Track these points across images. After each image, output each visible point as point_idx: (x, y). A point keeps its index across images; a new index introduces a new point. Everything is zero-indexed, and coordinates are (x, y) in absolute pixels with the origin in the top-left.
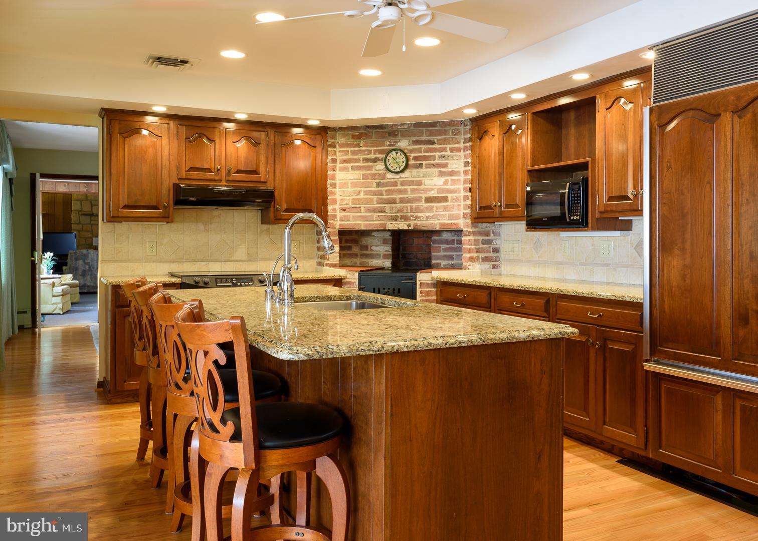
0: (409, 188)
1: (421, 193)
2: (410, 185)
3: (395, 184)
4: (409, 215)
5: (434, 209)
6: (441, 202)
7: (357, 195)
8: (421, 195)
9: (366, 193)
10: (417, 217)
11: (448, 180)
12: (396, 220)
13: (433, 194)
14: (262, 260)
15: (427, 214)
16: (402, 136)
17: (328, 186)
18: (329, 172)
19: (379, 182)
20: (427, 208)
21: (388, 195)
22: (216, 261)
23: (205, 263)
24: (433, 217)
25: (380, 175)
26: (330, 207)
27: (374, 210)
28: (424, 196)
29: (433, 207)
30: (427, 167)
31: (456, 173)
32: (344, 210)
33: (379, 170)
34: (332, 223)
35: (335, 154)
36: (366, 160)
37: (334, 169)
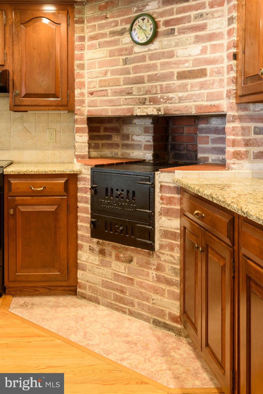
0: (158, 62)
1: (173, 68)
2: (160, 59)
3: (143, 58)
4: (159, 96)
5: (189, 87)
6: (197, 77)
7: (104, 77)
8: (172, 70)
9: (113, 72)
10: (169, 99)
11: (206, 46)
12: (144, 104)
13: (188, 67)
15: (180, 94)
17: (75, 67)
18: (76, 52)
19: (127, 58)
20: (179, 86)
21: (135, 73)
24: (187, 98)
25: (126, 49)
26: (77, 92)
27: (121, 93)
28: (176, 71)
29: (187, 85)
30: (180, 33)
31: (217, 36)
32: (92, 94)
33: (126, 44)
34: (79, 109)
35: (83, 31)
36: (113, 33)
37: (82, 48)
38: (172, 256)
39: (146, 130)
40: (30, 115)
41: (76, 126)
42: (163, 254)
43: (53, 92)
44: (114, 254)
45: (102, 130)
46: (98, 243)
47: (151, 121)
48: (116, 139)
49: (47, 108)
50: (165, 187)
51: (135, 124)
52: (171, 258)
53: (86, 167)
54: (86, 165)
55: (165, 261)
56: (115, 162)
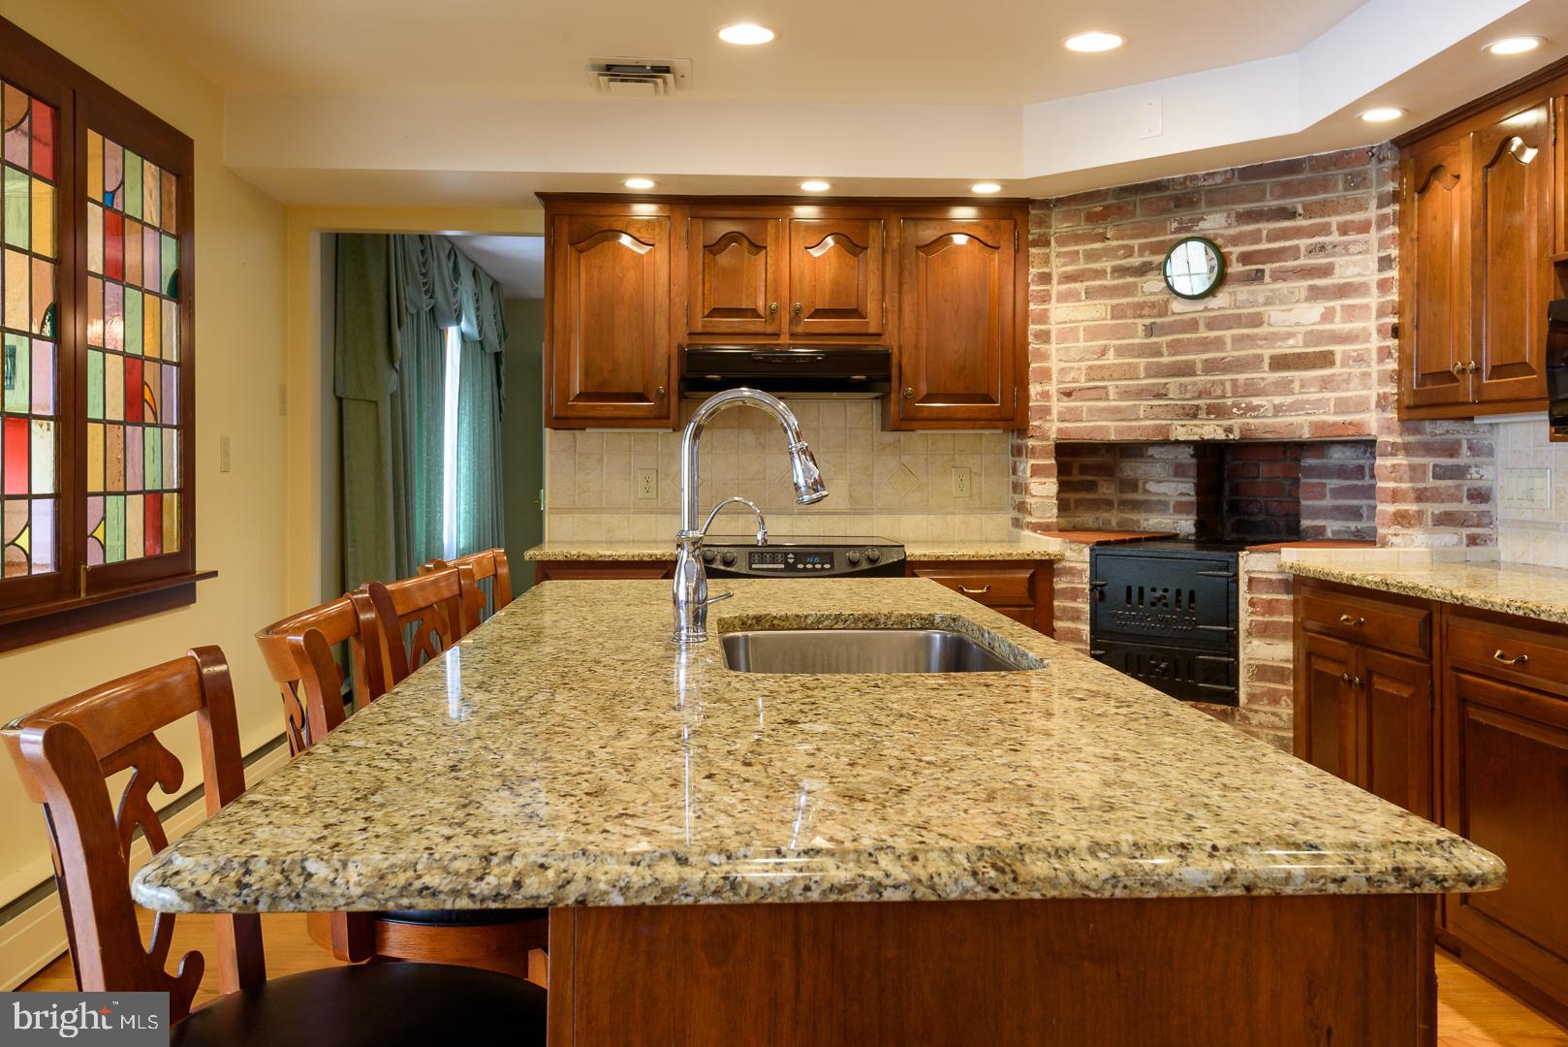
0: (1227, 334)
1: (1261, 347)
2: (1230, 328)
3: (1192, 325)
4: (1229, 402)
5: (1296, 386)
6: (1314, 367)
7: (1099, 358)
8: (1259, 352)
9: (1121, 351)
10: (1251, 408)
11: (1333, 308)
12: (1195, 416)
13: (1293, 346)
14: (882, 511)
15: (1277, 400)
16: (1210, 203)
17: (1031, 339)
18: (1032, 306)
19: (1153, 324)
20: (1276, 384)
21: (1175, 355)
24: (1293, 408)
25: (1153, 305)
26: (1034, 389)
27: (1140, 393)
28: (1267, 353)
29: (1292, 382)
30: (1275, 279)
31: (1356, 290)
32: (1068, 394)
33: (1152, 294)
34: (1039, 427)
35: (1047, 261)
36: (1121, 271)
37: (1045, 298)
40: (914, 438)
41: (1030, 462)
43: (984, 391)
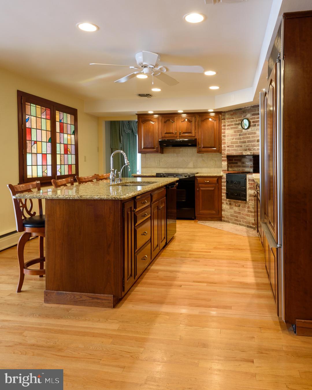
0: (251, 136)
1: (255, 138)
3: (246, 134)
4: (251, 148)
7: (232, 140)
8: (255, 139)
9: (236, 139)
10: (254, 149)
12: (246, 151)
14: (199, 168)
15: (258, 147)
16: (248, 112)
17: (222, 137)
18: (222, 131)
19: (240, 134)
20: (257, 145)
21: (244, 139)
22: (181, 168)
23: (177, 169)
25: (240, 130)
26: (223, 146)
27: (238, 146)
30: (257, 126)
32: (228, 147)
33: (240, 128)
34: (223, 153)
35: (225, 123)
36: (236, 124)
37: (225, 129)
38: (252, 203)
39: (250, 160)
40: (205, 154)
41: (222, 159)
42: (250, 202)
43: (214, 146)
44: (234, 205)
45: (233, 160)
46: (229, 201)
47: (252, 157)
48: (239, 164)
49: (211, 152)
50: (250, 179)
51: (246, 158)
52: (252, 204)
53: (225, 174)
54: (224, 173)
55: (250, 205)
56: (236, 172)
